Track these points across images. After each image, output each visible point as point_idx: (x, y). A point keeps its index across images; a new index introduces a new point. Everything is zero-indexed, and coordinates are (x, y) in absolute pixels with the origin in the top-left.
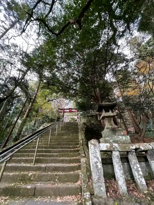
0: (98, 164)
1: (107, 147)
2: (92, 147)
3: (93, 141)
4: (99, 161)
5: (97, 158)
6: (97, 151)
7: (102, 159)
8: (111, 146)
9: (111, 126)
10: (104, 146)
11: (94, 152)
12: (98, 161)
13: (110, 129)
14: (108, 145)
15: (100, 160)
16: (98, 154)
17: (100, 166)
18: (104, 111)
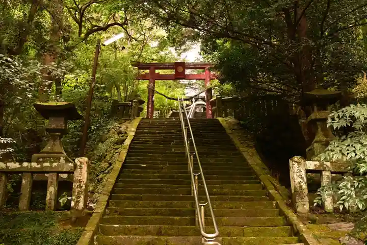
0: (302, 184)
1: (315, 165)
2: (296, 165)
3: (297, 158)
4: (304, 181)
5: (302, 178)
6: (302, 170)
7: (308, 179)
8: (322, 165)
9: (325, 139)
10: (311, 165)
11: (299, 171)
12: (302, 181)
13: (323, 143)
14: (317, 163)
15: (305, 179)
16: (303, 174)
17: (304, 186)
18: (315, 108)
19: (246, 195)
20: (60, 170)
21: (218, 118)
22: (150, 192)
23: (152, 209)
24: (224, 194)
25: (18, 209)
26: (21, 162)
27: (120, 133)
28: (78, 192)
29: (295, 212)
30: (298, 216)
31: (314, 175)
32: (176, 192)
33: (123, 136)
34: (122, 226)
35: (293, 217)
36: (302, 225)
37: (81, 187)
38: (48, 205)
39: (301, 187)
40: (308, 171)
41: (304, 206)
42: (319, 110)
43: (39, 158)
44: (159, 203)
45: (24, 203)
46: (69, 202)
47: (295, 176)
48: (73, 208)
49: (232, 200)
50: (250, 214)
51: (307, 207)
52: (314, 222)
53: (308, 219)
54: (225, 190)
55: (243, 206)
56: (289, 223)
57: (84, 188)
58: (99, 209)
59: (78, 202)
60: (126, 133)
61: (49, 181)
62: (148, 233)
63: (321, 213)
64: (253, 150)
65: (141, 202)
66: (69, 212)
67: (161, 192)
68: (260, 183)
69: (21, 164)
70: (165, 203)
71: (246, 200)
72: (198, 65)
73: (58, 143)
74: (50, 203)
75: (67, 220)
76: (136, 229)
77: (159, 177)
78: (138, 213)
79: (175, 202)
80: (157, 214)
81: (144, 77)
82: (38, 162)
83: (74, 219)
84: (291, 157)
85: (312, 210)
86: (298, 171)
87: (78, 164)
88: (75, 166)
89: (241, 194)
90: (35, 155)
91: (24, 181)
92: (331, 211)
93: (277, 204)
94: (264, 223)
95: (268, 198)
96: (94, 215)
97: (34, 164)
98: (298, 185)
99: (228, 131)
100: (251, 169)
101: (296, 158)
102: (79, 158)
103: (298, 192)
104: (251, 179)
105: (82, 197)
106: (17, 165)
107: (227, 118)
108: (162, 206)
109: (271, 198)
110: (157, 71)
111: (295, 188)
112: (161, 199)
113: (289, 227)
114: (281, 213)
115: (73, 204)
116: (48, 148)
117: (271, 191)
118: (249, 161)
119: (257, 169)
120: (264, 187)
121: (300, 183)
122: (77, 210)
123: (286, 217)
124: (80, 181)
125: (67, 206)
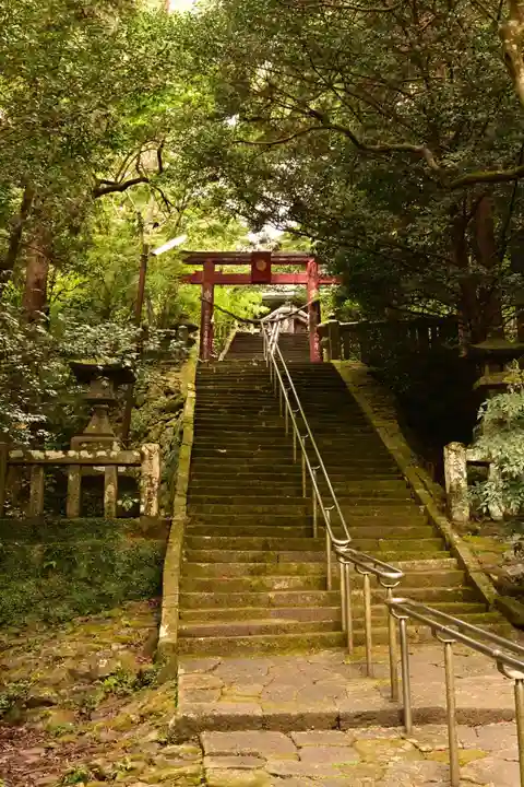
0: (461, 481)
2: (453, 455)
3: (455, 444)
4: (463, 477)
5: (461, 473)
6: (461, 462)
7: (469, 474)
10: (476, 456)
12: (461, 477)
15: (465, 475)
16: (463, 467)
17: (464, 484)
18: (487, 368)
19: (384, 496)
20: (121, 461)
21: (332, 361)
22: (241, 492)
23: (251, 516)
24: (351, 495)
25: (65, 516)
26: (66, 449)
27: (168, 393)
28: (149, 493)
29: (450, 519)
30: (453, 526)
31: (479, 468)
32: (280, 493)
33: (175, 398)
34: (214, 538)
35: (446, 526)
36: (456, 537)
37: (152, 486)
38: (106, 511)
39: (459, 485)
40: (469, 463)
41: (462, 512)
42: (492, 371)
43: (80, 444)
44: (260, 508)
45: (73, 507)
46: (137, 506)
47: (452, 471)
48: (143, 514)
49: (361, 503)
50: (387, 523)
51: (466, 513)
52: (475, 533)
53: (468, 529)
54: (352, 490)
55: (376, 513)
56: (440, 534)
57: (156, 486)
58: (180, 516)
59: (149, 507)
60: (179, 392)
61: (107, 477)
62: (251, 547)
63: (486, 521)
64: (395, 425)
65: (232, 506)
66: (138, 520)
67: (258, 493)
68: (402, 478)
69: (65, 452)
70: (266, 508)
71: (383, 503)
72: (295, 257)
73: (106, 419)
74: (109, 508)
75: (137, 531)
76: (234, 541)
77: (251, 470)
78: (232, 522)
79: (281, 507)
80: (258, 523)
81: (192, 279)
82: (90, 450)
83: (145, 529)
84: (447, 443)
85: (472, 517)
86: (456, 462)
87: (147, 453)
88: (142, 455)
89: (376, 496)
90: (76, 439)
91: (71, 477)
92: (499, 518)
93: (426, 509)
94: (407, 535)
95: (413, 501)
96: (174, 523)
97: (84, 454)
98: (455, 483)
99: (352, 388)
100: (390, 456)
101: (453, 445)
102: (147, 445)
103: (456, 493)
104: (390, 472)
105: (155, 499)
106: (60, 454)
107: (350, 361)
108: (263, 513)
109: (418, 501)
110: (217, 268)
111: (451, 487)
112: (261, 502)
113: (439, 539)
114: (430, 521)
115: (142, 508)
116: (91, 428)
117: (417, 491)
118: (387, 445)
119: (399, 456)
120: (409, 486)
121: (457, 480)
122: (149, 517)
123: (437, 527)
124: (150, 477)
125: (135, 512)
